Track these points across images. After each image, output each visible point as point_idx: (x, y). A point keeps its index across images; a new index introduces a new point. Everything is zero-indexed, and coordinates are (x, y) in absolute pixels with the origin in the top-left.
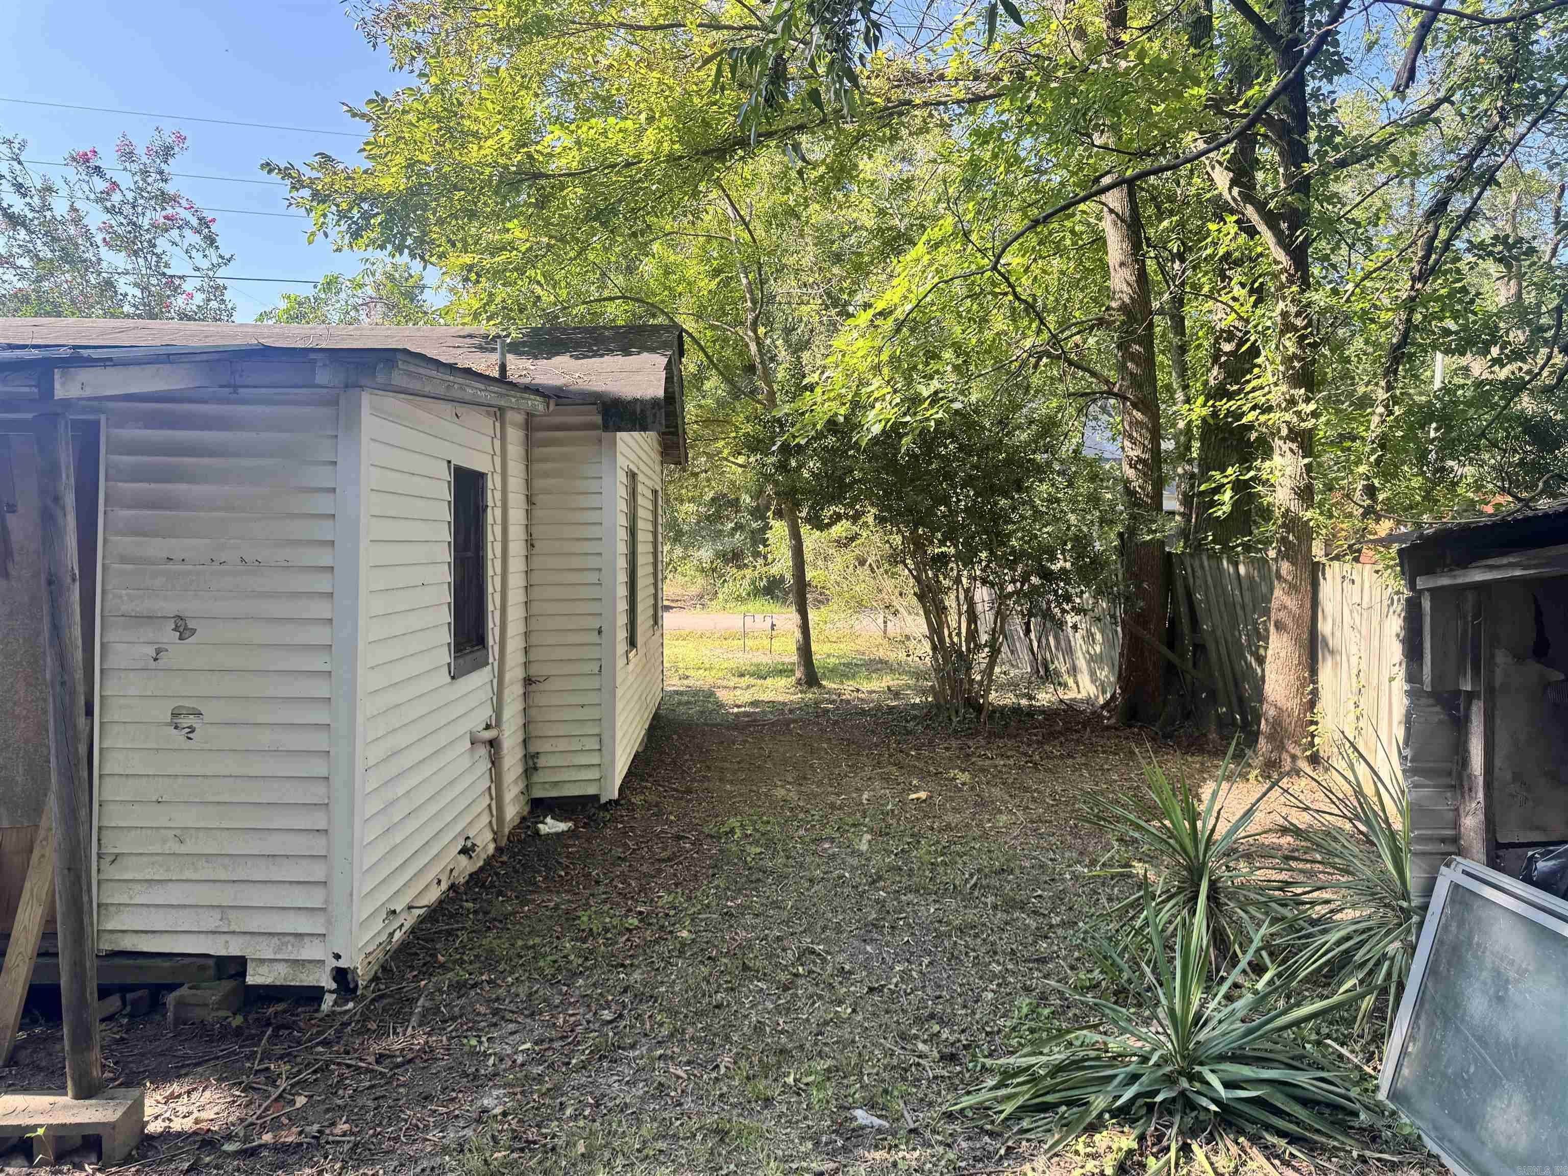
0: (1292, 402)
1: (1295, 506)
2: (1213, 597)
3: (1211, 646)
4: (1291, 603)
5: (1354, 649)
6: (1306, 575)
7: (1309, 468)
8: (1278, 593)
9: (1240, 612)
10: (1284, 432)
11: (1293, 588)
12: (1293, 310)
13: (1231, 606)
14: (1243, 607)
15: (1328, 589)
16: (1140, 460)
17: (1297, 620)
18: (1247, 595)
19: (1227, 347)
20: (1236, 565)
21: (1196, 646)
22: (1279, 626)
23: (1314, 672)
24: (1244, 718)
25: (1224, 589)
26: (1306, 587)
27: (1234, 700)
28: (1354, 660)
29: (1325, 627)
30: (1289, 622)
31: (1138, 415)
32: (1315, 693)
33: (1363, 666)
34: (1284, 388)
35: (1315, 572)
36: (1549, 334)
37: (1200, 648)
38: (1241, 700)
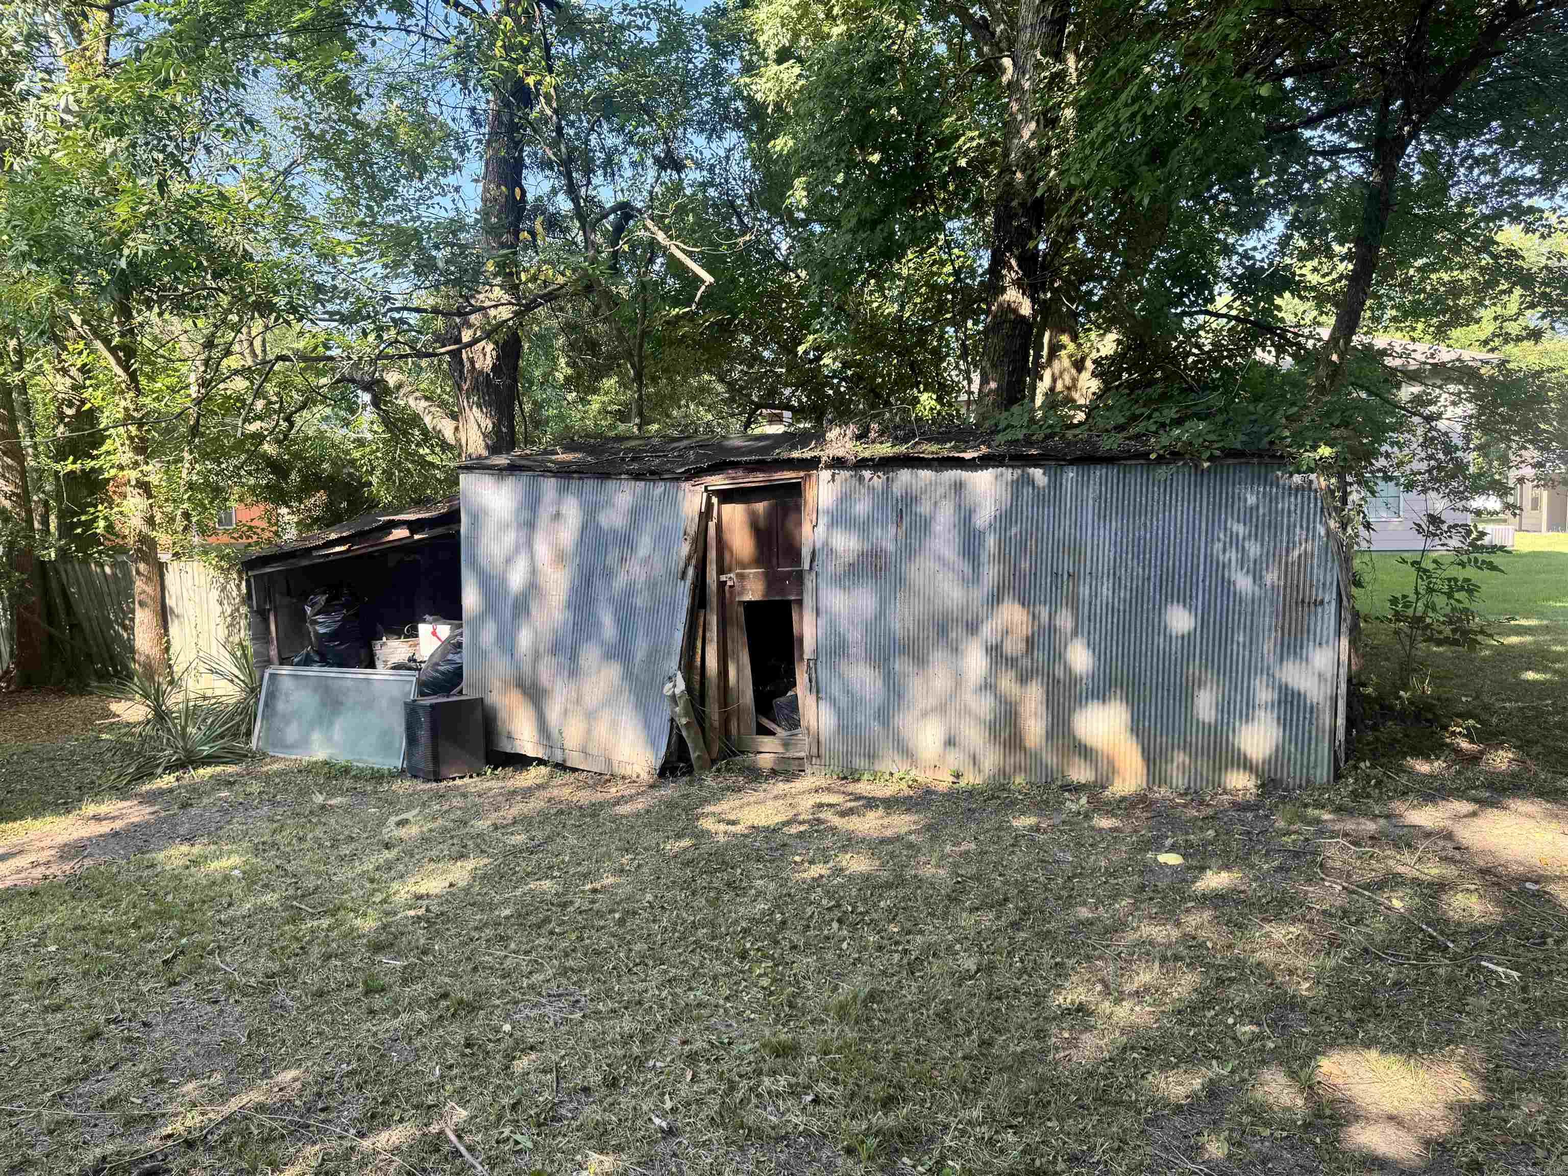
0: (136, 464)
1: (145, 529)
2: (85, 591)
3: (86, 624)
4: (149, 590)
5: (191, 612)
6: (156, 570)
7: (151, 506)
8: (138, 583)
9: (107, 599)
10: (133, 483)
11: (149, 579)
12: (132, 407)
13: (99, 595)
14: (110, 594)
15: (171, 578)
16: (14, 494)
17: (153, 599)
18: (112, 586)
19: (70, 412)
20: (102, 566)
21: (72, 626)
22: (142, 604)
23: (166, 630)
24: (115, 670)
25: (93, 583)
26: (156, 578)
27: (106, 656)
28: (193, 619)
29: (170, 602)
30: (149, 601)
31: (9, 461)
32: (168, 642)
33: (199, 621)
34: (131, 455)
35: (161, 568)
36: (277, 406)
37: (75, 627)
38: (112, 658)
